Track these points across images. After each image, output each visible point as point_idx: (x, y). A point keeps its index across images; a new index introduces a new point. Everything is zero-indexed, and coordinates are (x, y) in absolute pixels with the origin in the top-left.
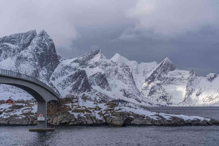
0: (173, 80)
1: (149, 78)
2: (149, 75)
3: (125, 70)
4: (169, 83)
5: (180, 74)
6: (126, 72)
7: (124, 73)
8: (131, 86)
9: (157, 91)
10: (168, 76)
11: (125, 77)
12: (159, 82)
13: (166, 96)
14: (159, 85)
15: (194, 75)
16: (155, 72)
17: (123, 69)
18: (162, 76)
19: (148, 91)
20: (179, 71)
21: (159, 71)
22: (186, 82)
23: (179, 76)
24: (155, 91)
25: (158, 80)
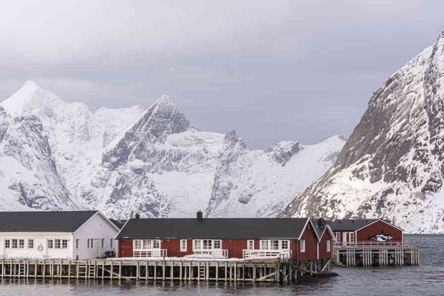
0: (178, 159)
1: (114, 153)
2: (113, 144)
3: (28, 129)
4: (169, 168)
5: (199, 141)
6: (31, 134)
7: (24, 139)
8: (42, 173)
9: (134, 190)
10: (166, 147)
11: (27, 149)
12: (138, 163)
13: (157, 205)
14: (138, 171)
15: (237, 145)
16: (129, 136)
17: (22, 127)
18: (149, 147)
19: (109, 190)
20: (197, 133)
21: (141, 134)
22: (215, 164)
23: (195, 149)
24: (127, 189)
25: (137, 158)
